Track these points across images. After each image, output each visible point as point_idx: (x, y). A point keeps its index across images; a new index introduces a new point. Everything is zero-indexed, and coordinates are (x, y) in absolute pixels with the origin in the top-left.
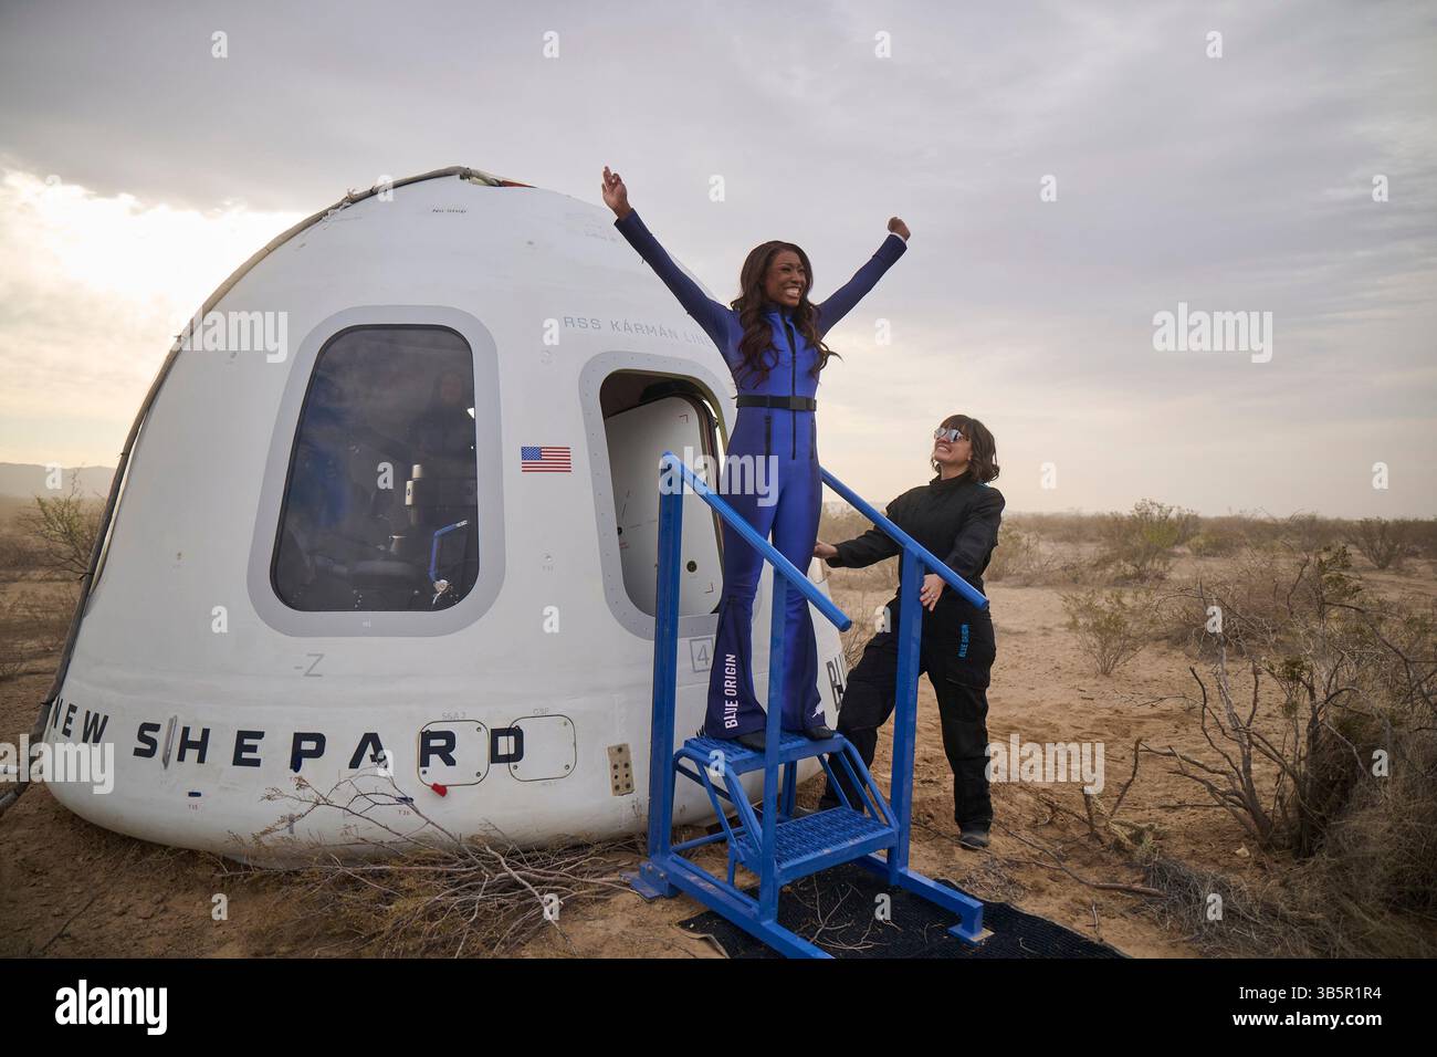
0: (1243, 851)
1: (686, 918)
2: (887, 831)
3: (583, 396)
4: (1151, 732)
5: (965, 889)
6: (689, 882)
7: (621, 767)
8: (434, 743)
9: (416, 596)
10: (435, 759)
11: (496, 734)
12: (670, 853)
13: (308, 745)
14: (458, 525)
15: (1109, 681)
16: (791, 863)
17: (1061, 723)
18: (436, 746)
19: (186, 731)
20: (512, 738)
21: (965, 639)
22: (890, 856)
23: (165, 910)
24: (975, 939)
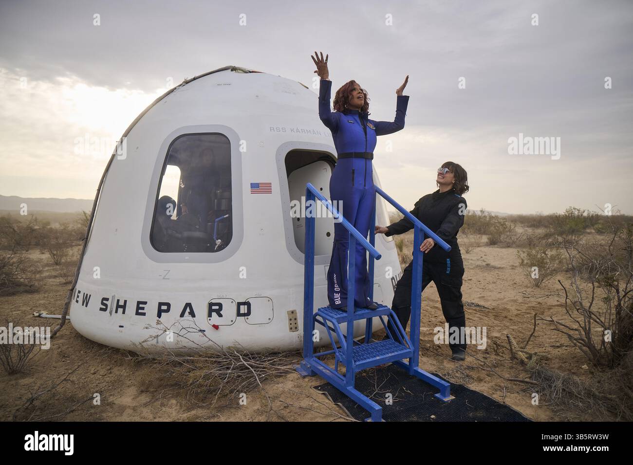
0: (585, 367)
1: (318, 385)
2: (408, 350)
3: (278, 161)
4: (554, 313)
5: (445, 378)
6: (319, 370)
7: (293, 319)
8: (214, 307)
9: (208, 247)
10: (214, 314)
11: (239, 304)
12: (313, 357)
13: (164, 307)
14: (225, 216)
15: (539, 290)
16: (361, 362)
17: (511, 308)
18: (215, 309)
19: (118, 301)
20: (246, 306)
21: (449, 265)
22: (410, 362)
23: (111, 373)
24: (446, 400)
